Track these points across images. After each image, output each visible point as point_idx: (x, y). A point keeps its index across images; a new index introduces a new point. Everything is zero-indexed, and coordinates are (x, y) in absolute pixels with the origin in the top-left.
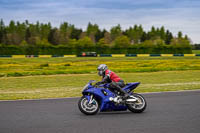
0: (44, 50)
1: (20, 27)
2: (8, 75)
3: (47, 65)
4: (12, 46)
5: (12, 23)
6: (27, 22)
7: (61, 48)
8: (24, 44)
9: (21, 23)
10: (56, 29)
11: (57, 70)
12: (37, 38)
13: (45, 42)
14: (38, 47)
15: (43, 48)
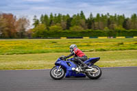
0: (120, 33)
1: (104, 17)
2: (96, 50)
3: (122, 44)
4: (98, 30)
5: (98, 15)
6: (108, 14)
7: (132, 32)
8: (106, 29)
9: (104, 15)
10: (128, 19)
11: (129, 47)
12: (115, 25)
13: (120, 28)
14: (116, 31)
15: (119, 32)
